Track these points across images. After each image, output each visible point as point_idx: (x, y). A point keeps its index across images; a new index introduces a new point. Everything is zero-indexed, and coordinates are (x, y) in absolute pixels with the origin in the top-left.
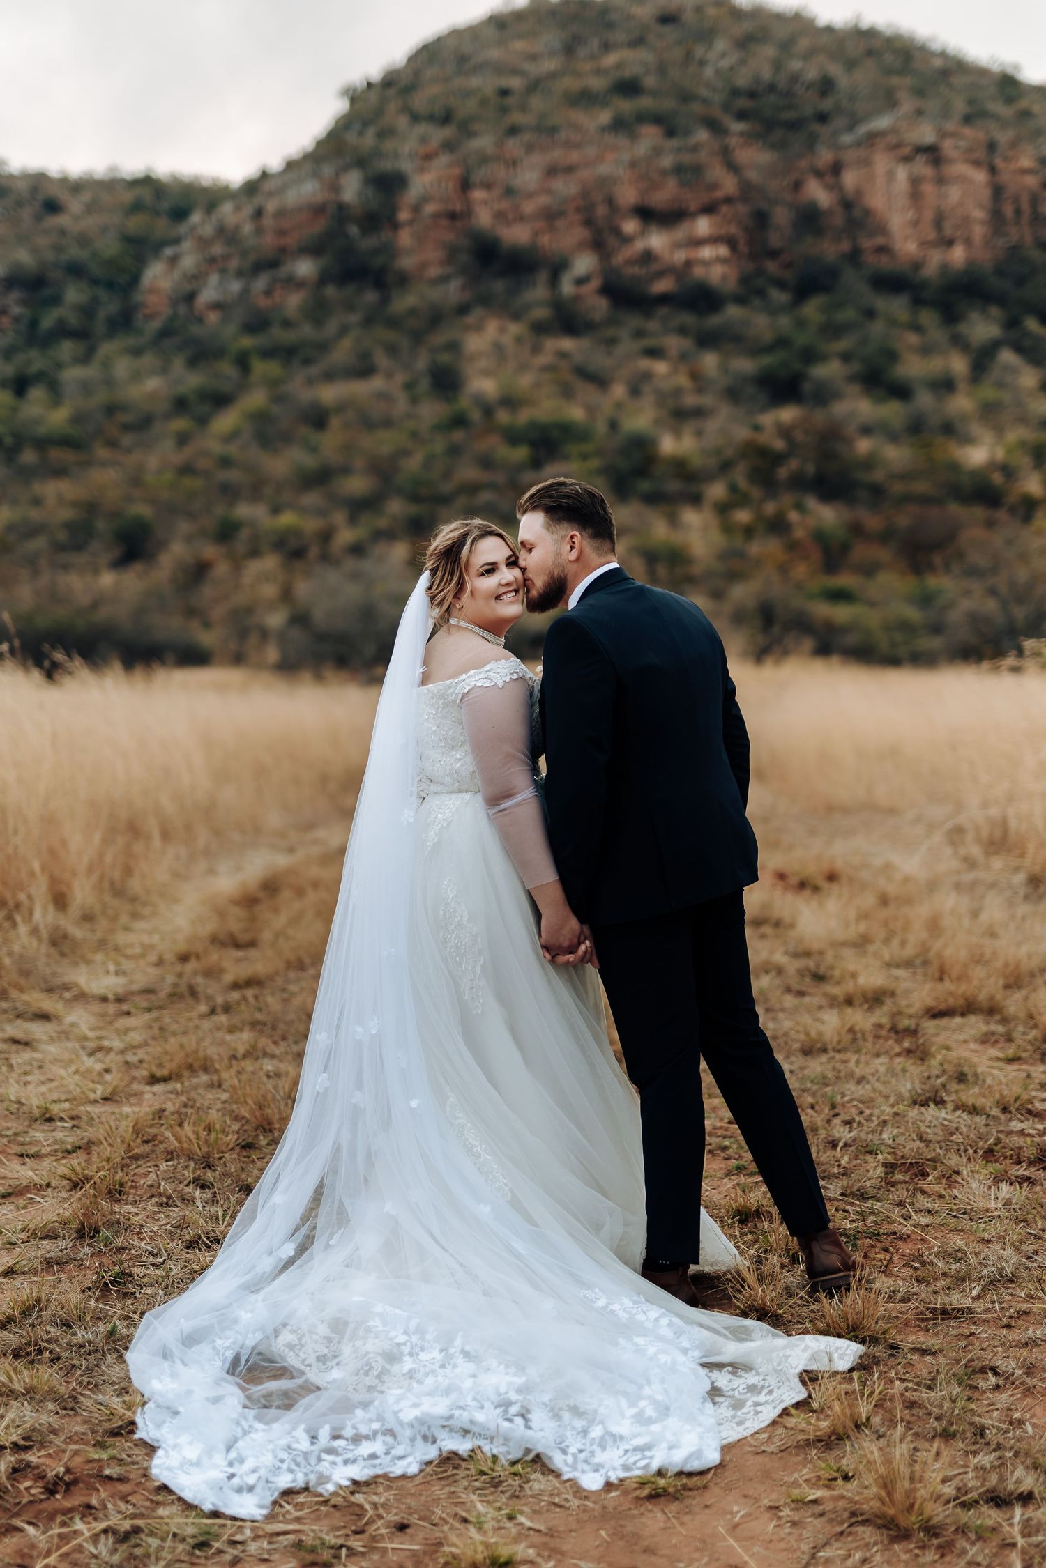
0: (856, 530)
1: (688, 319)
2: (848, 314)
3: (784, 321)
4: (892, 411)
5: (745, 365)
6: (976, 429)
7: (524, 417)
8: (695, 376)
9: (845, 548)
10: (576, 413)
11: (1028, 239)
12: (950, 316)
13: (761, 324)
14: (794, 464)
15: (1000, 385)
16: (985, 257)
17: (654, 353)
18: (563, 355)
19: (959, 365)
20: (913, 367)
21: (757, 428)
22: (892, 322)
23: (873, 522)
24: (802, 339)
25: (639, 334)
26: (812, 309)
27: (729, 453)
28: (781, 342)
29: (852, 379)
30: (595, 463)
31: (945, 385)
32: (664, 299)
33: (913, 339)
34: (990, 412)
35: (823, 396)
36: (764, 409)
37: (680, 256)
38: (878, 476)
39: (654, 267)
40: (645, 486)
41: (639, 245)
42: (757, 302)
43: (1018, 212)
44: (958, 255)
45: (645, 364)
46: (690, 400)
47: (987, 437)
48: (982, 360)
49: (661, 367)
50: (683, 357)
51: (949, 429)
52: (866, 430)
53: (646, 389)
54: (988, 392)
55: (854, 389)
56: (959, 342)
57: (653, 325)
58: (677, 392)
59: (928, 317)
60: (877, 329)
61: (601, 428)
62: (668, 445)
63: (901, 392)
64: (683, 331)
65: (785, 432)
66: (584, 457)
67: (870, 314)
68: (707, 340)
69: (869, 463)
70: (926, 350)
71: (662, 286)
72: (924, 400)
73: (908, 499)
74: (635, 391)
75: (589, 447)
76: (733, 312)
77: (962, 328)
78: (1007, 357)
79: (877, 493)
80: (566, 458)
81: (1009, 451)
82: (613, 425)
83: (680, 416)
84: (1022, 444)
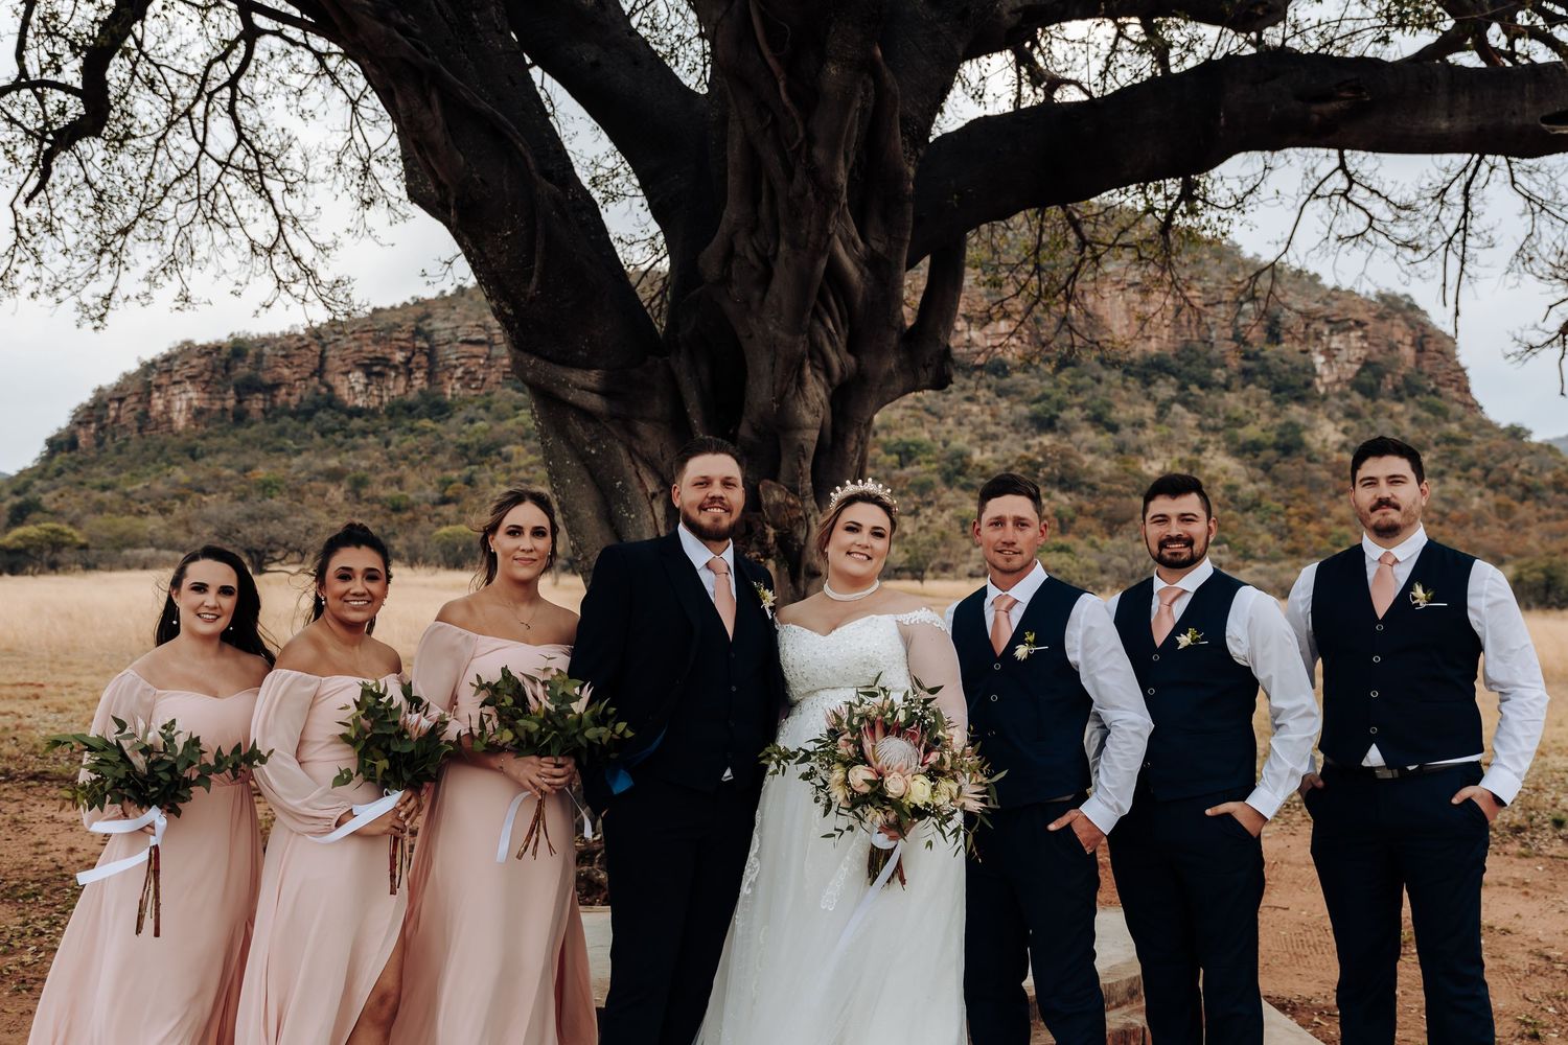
0: (1079, 510)
1: (993, 379)
2: (1087, 380)
3: (1048, 384)
4: (1105, 440)
5: (1023, 410)
6: (1155, 451)
7: (894, 438)
8: (993, 415)
9: (1072, 521)
10: (926, 436)
11: (1196, 338)
12: (1147, 382)
13: (1035, 385)
14: (1048, 469)
15: (1173, 425)
16: (1170, 349)
17: (969, 399)
18: (918, 400)
19: (1149, 411)
20: (1121, 413)
21: (1028, 448)
22: (1110, 385)
23: (1089, 506)
24: (1057, 395)
25: (963, 388)
26: (1064, 376)
27: (1011, 462)
28: (1045, 397)
29: (1083, 420)
30: (934, 466)
31: (1140, 425)
32: (979, 367)
33: (1123, 393)
34: (1164, 442)
35: (1067, 430)
36: (1033, 436)
37: (989, 343)
38: (1096, 479)
39: (975, 349)
40: (962, 480)
41: (966, 336)
42: (1032, 370)
43: (1189, 322)
44: (1153, 346)
45: (966, 406)
46: (992, 429)
47: (1164, 455)
48: (1163, 409)
49: (975, 409)
50: (988, 403)
51: (1139, 451)
52: (1092, 450)
53: (965, 421)
54: (1165, 430)
55: (1086, 425)
56: (1149, 396)
57: (972, 383)
58: (983, 424)
59: (1134, 383)
60: (1102, 389)
61: (940, 444)
62: (977, 456)
63: (1114, 428)
64: (989, 387)
65: (1043, 451)
66: (928, 462)
67: (1099, 380)
68: (1001, 393)
69: (1090, 472)
70: (1130, 402)
71: (980, 360)
72: (1127, 433)
73: (1111, 493)
74: (960, 424)
75: (930, 457)
76: (1018, 376)
77: (1153, 389)
78: (1177, 408)
79: (1093, 487)
80: (918, 463)
81: (1173, 466)
82: (946, 444)
83: (986, 438)
84: (1181, 461)
